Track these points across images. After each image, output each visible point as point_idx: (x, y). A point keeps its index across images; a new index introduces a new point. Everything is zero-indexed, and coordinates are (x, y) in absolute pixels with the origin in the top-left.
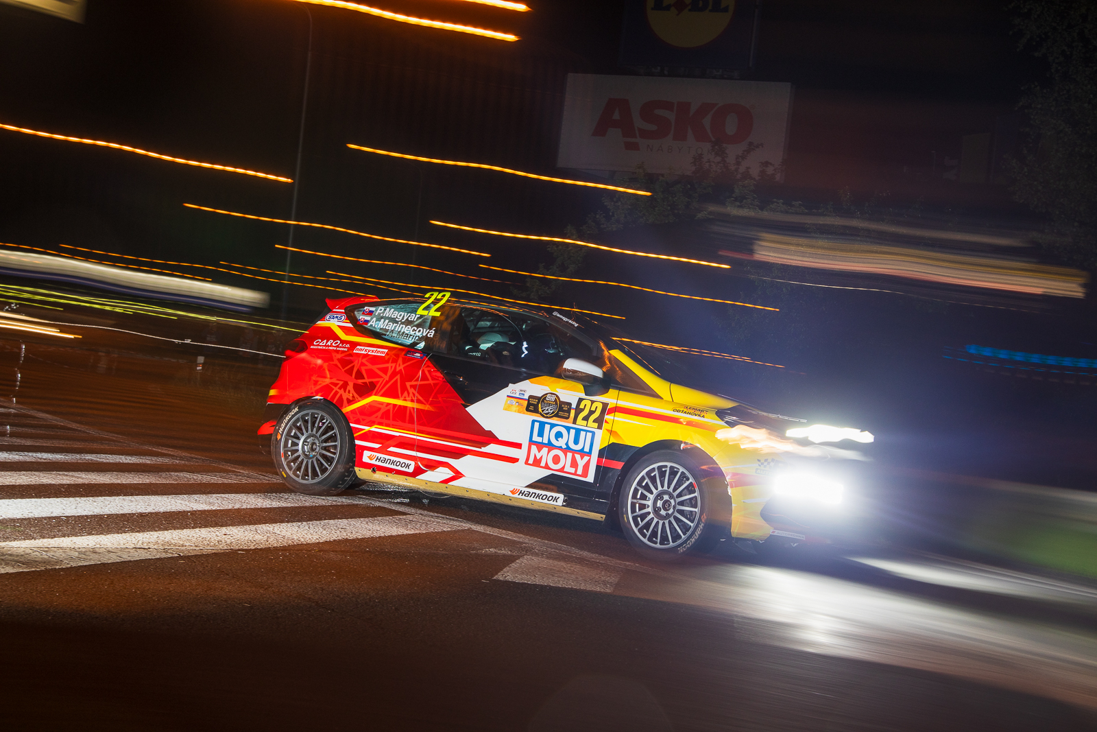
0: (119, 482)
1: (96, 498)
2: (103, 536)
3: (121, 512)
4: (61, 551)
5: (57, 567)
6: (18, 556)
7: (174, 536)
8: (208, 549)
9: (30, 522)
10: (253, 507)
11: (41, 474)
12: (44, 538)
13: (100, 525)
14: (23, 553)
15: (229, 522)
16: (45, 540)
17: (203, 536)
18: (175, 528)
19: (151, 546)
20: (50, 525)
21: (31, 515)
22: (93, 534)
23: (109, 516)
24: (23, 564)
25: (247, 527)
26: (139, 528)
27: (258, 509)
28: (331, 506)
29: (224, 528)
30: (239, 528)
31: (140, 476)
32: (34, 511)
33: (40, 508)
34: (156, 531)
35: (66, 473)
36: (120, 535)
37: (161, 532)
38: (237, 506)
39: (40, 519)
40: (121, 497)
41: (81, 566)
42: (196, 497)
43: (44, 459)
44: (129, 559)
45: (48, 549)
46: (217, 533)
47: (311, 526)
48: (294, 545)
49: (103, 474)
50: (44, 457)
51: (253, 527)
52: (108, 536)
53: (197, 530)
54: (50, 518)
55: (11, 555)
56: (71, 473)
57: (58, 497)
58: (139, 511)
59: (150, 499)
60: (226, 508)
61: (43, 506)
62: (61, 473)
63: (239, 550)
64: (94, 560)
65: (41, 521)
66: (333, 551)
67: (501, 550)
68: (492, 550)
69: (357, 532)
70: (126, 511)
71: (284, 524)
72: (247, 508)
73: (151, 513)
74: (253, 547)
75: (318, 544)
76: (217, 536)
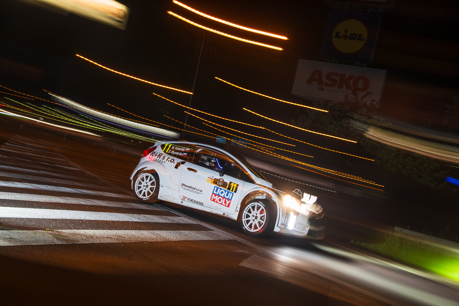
0: (108, 205)
1: (98, 212)
2: (96, 230)
3: (106, 220)
4: (80, 236)
5: (77, 243)
6: (64, 236)
7: (123, 232)
8: (134, 240)
9: (72, 221)
10: (155, 222)
11: (81, 199)
12: (75, 229)
13: (97, 225)
14: (66, 235)
15: (144, 228)
16: (75, 230)
17: (133, 234)
18: (124, 229)
19: (113, 237)
20: (79, 223)
21: (73, 218)
22: (93, 229)
23: (101, 221)
24: (65, 241)
25: (151, 231)
26: (111, 228)
27: (157, 223)
28: (185, 224)
29: (142, 231)
30: (147, 231)
31: (117, 204)
32: (75, 217)
33: (77, 215)
34: (116, 230)
35: (90, 200)
36: (103, 231)
37: (118, 231)
38: (149, 221)
39: (75, 220)
40: (107, 213)
41: (85, 244)
42: (135, 215)
43: (84, 193)
44: (104, 242)
45: (75, 234)
46: (139, 233)
47: (175, 233)
48: (166, 241)
49: (103, 201)
50: (84, 192)
51: (153, 231)
52: (99, 231)
53: (132, 231)
54: (80, 220)
55: (62, 236)
56: (92, 200)
57: (85, 211)
58: (113, 220)
60: (145, 221)
61: (79, 214)
62: (88, 200)
63: (145, 242)
64: (91, 241)
65: (76, 221)
66: (180, 246)
67: (245, 251)
68: (241, 251)
69: (191, 237)
70: (107, 220)
71: (165, 231)
72: (153, 222)
73: (116, 221)
74: (150, 241)
75: (175, 242)
76: (138, 234)
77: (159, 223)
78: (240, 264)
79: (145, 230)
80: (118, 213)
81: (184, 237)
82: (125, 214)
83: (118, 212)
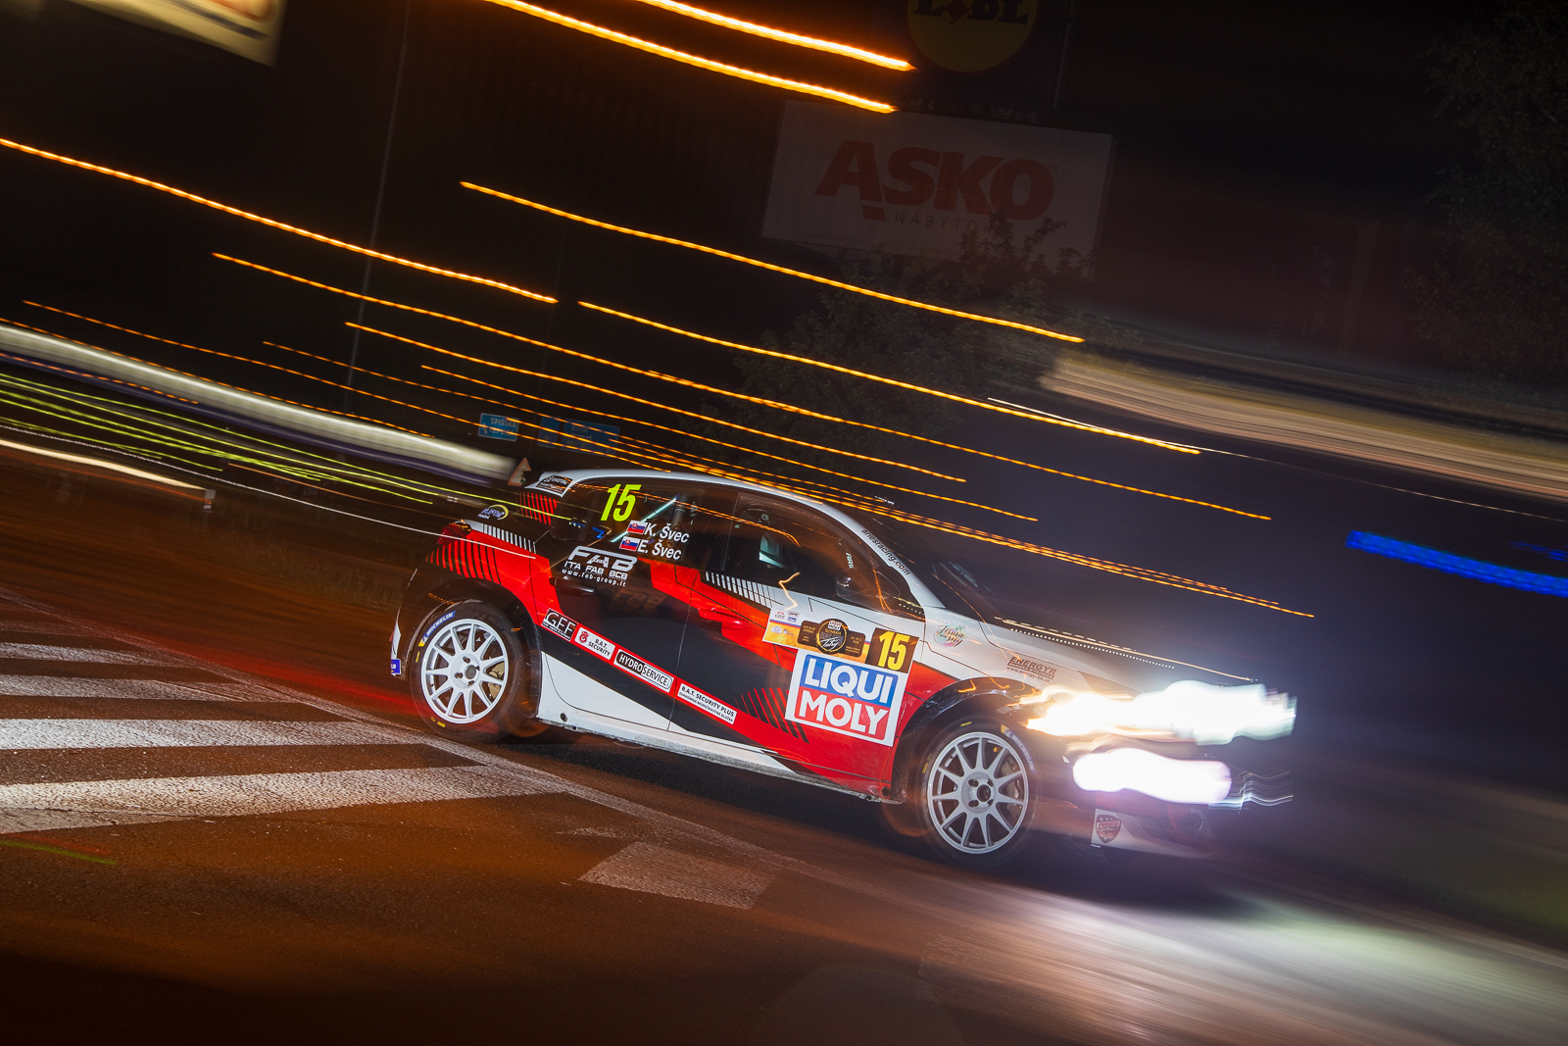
0: (49, 693)
1: (7, 721)
3: (41, 746)
7: (113, 789)
8: (161, 816)
10: (245, 743)
13: (4, 769)
15: (203, 769)
17: (157, 791)
18: (117, 777)
19: (74, 806)
23: (21, 752)
25: (228, 779)
26: (63, 775)
27: (253, 747)
28: (364, 746)
29: (193, 779)
30: (215, 779)
31: (85, 685)
34: (87, 780)
36: (28, 786)
37: (93, 783)
38: (221, 742)
40: (46, 721)
42: (161, 723)
44: (36, 828)
46: (180, 788)
47: (326, 781)
48: (293, 811)
49: (27, 678)
51: (236, 779)
52: (13, 788)
53: (150, 781)
58: (70, 745)
59: (90, 725)
60: (204, 743)
63: (207, 818)
66: (348, 824)
67: (603, 830)
68: (590, 831)
69: (393, 793)
70: (49, 745)
71: (285, 775)
72: (235, 746)
73: (86, 750)
74: (228, 814)
75: (329, 812)
76: (178, 792)
77: (261, 747)
78: (584, 877)
79: (206, 775)
80: (92, 721)
81: (364, 791)
82: (122, 722)
83: (91, 714)
